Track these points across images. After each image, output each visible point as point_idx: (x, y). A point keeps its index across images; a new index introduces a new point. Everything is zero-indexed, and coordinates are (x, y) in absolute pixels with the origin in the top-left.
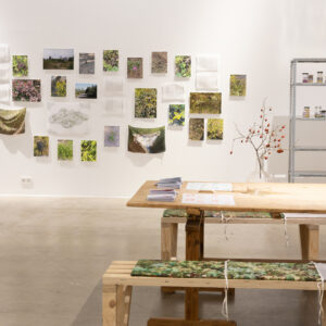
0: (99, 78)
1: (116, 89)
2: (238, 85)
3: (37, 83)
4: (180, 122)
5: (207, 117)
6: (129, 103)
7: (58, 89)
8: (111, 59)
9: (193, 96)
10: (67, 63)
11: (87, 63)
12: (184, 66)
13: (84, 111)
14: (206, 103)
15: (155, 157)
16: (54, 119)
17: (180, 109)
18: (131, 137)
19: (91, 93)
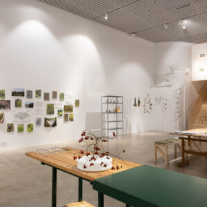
0: (34, 100)
1: (40, 104)
2: (77, 103)
3: (9, 102)
4: (61, 115)
5: (69, 113)
6: (45, 109)
7: (18, 104)
8: (38, 93)
9: (65, 107)
10: (22, 94)
11: (30, 94)
12: (62, 96)
13: (28, 113)
14: (69, 109)
15: (54, 128)
16: (16, 116)
17: (61, 111)
18: (45, 121)
19: (31, 106)
